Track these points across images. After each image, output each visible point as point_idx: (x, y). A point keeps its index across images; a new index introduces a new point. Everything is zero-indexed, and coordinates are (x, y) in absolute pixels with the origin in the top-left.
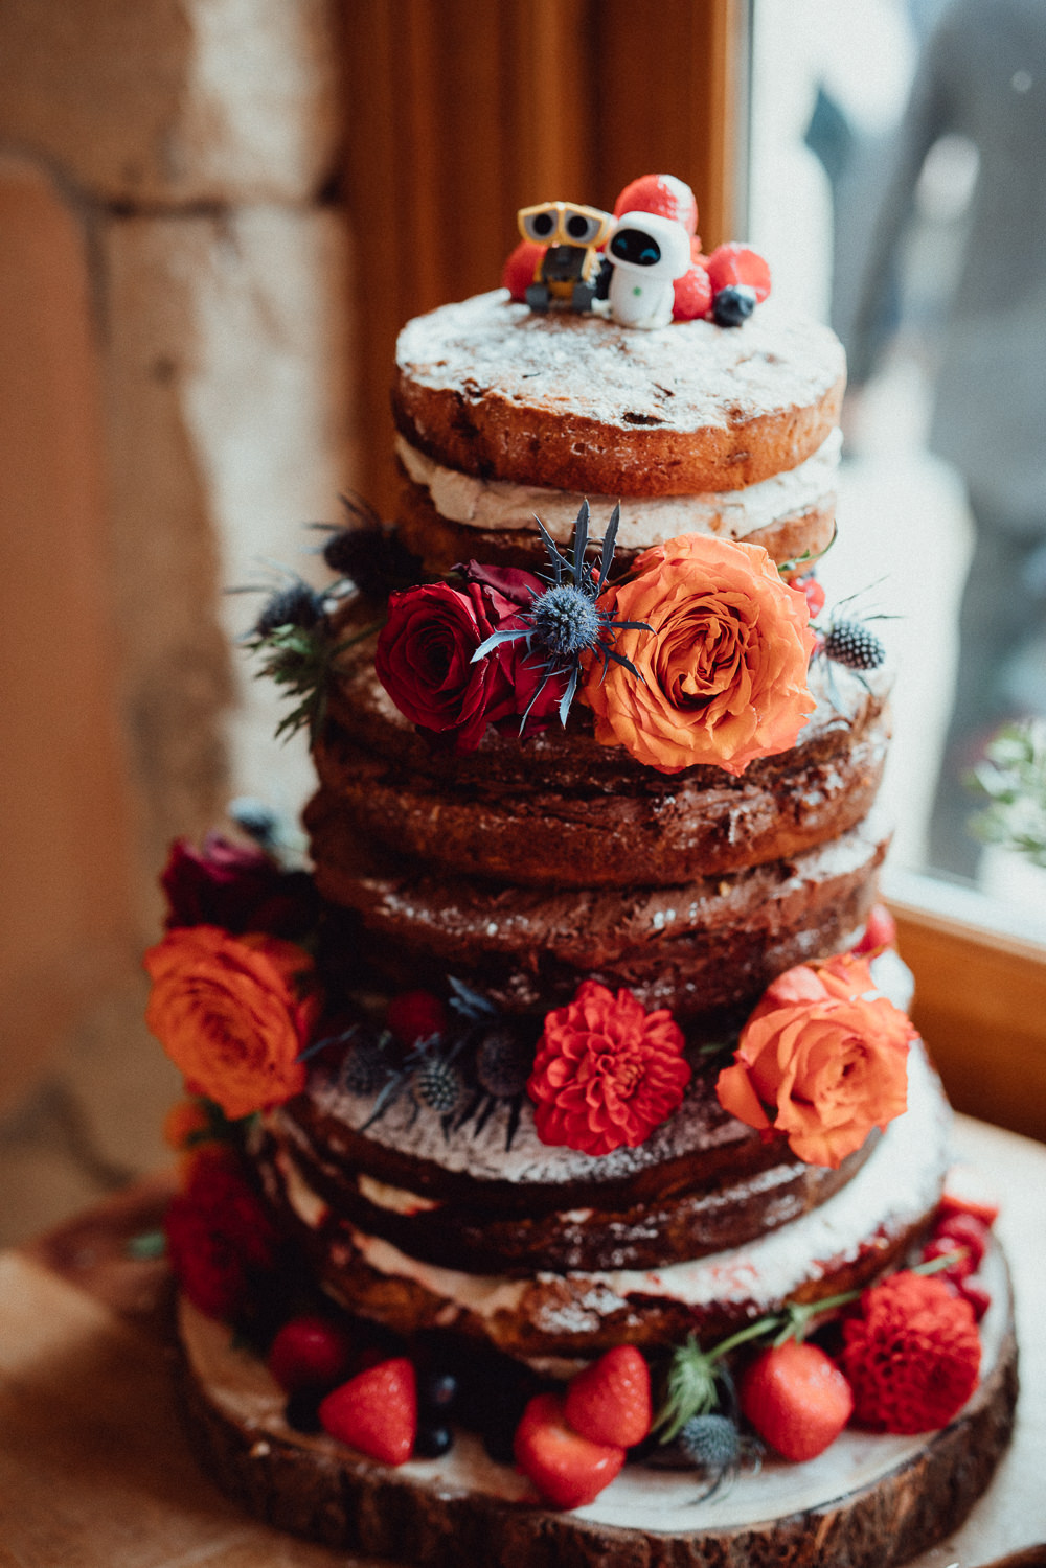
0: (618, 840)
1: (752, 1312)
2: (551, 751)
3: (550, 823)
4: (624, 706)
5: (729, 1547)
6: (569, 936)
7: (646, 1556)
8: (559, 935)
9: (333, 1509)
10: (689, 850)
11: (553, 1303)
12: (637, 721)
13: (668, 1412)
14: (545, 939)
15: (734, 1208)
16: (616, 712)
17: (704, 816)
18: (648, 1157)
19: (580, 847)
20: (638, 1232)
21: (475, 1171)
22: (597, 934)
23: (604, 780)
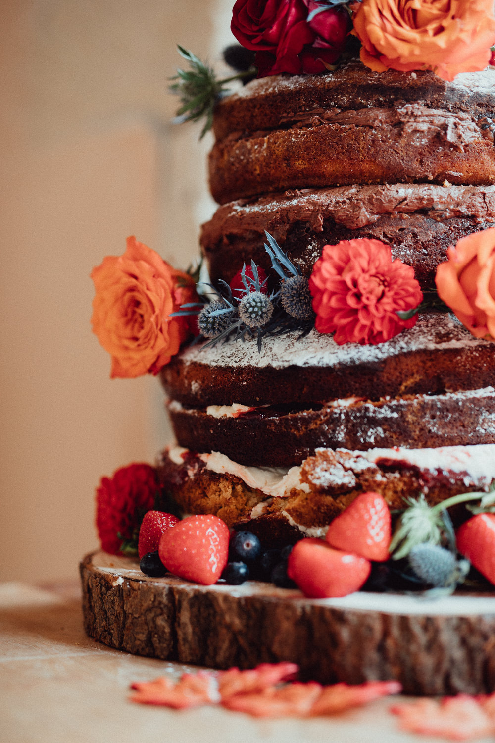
0: (375, 135)
1: (467, 481)
2: (335, 81)
3: (333, 127)
4: (375, 19)
5: (442, 625)
6: (344, 202)
7: (378, 627)
8: (337, 202)
9: (161, 622)
10: (422, 147)
11: (325, 465)
12: (384, 29)
13: (400, 534)
14: (328, 206)
15: (454, 407)
16: (370, 23)
17: (432, 123)
18: (392, 350)
19: (352, 142)
20: (385, 412)
21: (275, 364)
22: (361, 200)
23: (367, 99)
